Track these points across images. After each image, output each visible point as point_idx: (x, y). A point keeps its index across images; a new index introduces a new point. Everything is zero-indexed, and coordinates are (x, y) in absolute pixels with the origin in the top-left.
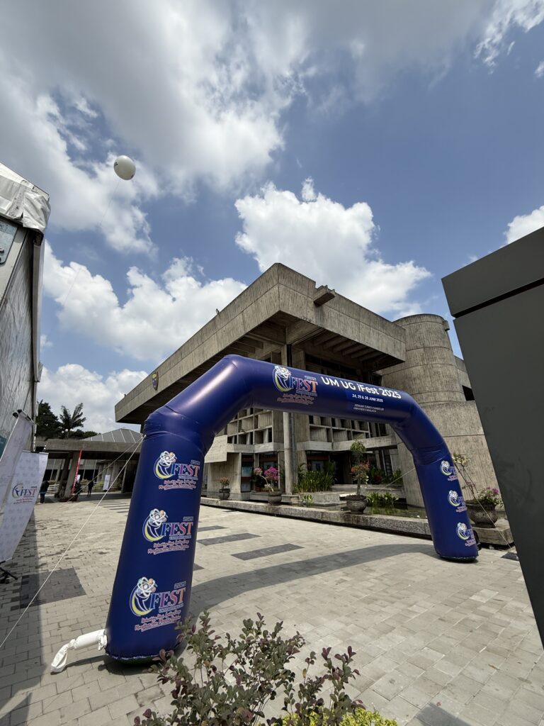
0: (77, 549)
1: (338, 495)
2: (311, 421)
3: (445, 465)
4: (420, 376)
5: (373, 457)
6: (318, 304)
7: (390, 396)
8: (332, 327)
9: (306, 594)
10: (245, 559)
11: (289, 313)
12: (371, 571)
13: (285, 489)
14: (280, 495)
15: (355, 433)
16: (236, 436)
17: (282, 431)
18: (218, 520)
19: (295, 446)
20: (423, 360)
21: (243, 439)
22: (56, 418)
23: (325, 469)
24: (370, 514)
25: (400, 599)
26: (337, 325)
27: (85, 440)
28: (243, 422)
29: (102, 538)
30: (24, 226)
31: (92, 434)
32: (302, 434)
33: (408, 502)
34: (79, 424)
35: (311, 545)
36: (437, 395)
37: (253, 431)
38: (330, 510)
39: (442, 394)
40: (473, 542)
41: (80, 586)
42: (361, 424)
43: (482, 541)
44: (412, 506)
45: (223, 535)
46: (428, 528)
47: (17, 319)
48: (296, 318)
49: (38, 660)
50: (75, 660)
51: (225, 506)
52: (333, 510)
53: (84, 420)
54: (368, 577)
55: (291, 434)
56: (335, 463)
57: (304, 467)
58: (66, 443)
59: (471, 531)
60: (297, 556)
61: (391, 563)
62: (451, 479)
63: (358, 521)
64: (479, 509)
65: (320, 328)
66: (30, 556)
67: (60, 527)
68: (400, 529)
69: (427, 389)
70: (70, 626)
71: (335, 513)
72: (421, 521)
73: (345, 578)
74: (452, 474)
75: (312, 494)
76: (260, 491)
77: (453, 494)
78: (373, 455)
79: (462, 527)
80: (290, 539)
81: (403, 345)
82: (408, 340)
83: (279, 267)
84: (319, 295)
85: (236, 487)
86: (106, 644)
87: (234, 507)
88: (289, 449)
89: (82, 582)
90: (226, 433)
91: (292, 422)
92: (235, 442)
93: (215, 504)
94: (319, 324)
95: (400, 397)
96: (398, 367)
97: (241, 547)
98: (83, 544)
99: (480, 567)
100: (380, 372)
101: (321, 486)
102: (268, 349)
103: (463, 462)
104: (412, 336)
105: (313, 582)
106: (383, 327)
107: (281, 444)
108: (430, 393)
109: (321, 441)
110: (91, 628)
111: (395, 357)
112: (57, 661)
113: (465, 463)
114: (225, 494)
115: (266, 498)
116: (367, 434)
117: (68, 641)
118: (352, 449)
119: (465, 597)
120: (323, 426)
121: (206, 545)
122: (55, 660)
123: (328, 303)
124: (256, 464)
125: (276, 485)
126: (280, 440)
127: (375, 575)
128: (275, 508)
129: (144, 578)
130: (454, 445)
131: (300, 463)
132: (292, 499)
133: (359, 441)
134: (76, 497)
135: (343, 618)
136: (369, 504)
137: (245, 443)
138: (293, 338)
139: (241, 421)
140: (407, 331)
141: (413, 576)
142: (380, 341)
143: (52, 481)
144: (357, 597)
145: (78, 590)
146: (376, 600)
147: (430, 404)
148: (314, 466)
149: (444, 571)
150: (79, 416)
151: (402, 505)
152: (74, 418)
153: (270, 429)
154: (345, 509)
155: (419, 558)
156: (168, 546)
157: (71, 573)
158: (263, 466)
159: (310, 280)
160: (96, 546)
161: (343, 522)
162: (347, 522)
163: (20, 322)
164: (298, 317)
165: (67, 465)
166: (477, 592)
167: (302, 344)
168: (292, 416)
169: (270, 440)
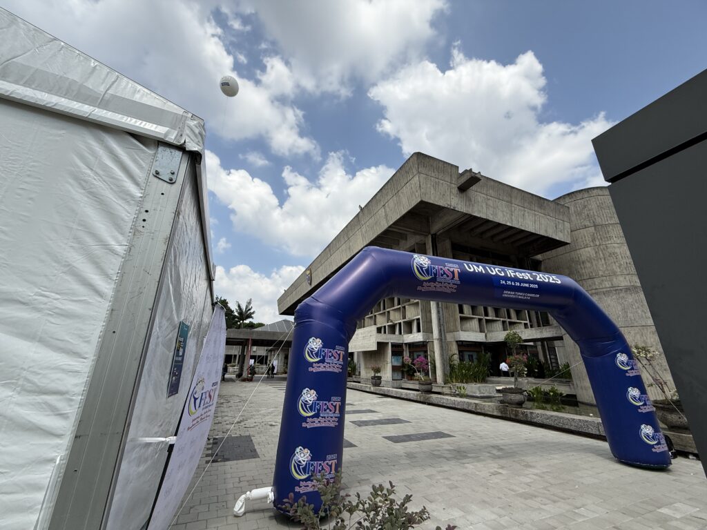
0: (253, 420)
1: (493, 387)
2: (461, 311)
3: (622, 358)
4: (590, 258)
5: (534, 349)
6: (463, 189)
7: (547, 281)
8: (480, 212)
9: (457, 481)
10: (395, 442)
11: (431, 202)
12: (530, 467)
13: (436, 379)
14: (430, 384)
15: (511, 323)
16: (385, 327)
17: (431, 322)
18: (371, 404)
19: (445, 337)
20: (594, 240)
21: (392, 329)
22: (233, 312)
23: (479, 360)
24: (531, 409)
25: (564, 499)
26: (485, 210)
27: (256, 330)
28: (392, 313)
29: (272, 413)
30: (187, 149)
31: (261, 325)
32: (452, 324)
33: (580, 399)
34: (249, 316)
35: (463, 435)
36: (615, 280)
37: (402, 321)
38: (485, 402)
39: (621, 278)
40: (664, 448)
41: (255, 450)
42: (518, 313)
43: (679, 449)
44: (583, 403)
45: (376, 419)
46: (602, 428)
47: (189, 228)
48: (439, 206)
49: (224, 504)
50: (251, 508)
51: (378, 392)
52: (489, 402)
53: (253, 313)
54: (526, 472)
55: (440, 325)
56: (489, 353)
57: (456, 357)
58: (240, 333)
59: (661, 435)
60: (448, 444)
61: (555, 461)
62: (631, 374)
63: (516, 415)
64: (672, 411)
65: (466, 214)
66: (219, 423)
67: (240, 402)
68: (567, 427)
69: (601, 273)
70: (248, 481)
71: (489, 406)
72: (593, 420)
73: (500, 471)
74: (632, 369)
75: (465, 385)
76: (411, 380)
77: (633, 392)
78: (535, 347)
79: (647, 430)
80: (442, 428)
81: (567, 225)
82: (573, 218)
83: (419, 155)
84: (463, 180)
85: (387, 374)
86: (273, 499)
87: (386, 393)
88: (438, 339)
89: (256, 447)
90: (375, 324)
91: (441, 312)
92: (385, 333)
93: (368, 390)
94: (464, 210)
95: (559, 282)
96: (561, 250)
97: (392, 430)
98: (257, 417)
99: (674, 478)
100: (539, 257)
101: (475, 377)
102: (413, 240)
103: (648, 356)
104: (579, 214)
105: (465, 471)
106: (541, 207)
107: (430, 335)
108: (605, 278)
109: (473, 331)
110: (263, 485)
111: (558, 239)
112: (239, 507)
113: (651, 357)
114: (377, 381)
115: (417, 387)
116: (526, 324)
117: (245, 493)
118: (506, 339)
119: (650, 508)
120: (474, 316)
121: (360, 426)
122: (236, 505)
123: (474, 188)
124: (406, 354)
125: (427, 374)
126: (429, 330)
127: (536, 471)
128: (426, 396)
129: (300, 447)
130: (638, 336)
131: (450, 353)
132: (444, 389)
133: (514, 331)
134: (252, 378)
135: (496, 509)
136: (530, 399)
137: (394, 333)
138: (437, 227)
139: (389, 312)
140: (572, 209)
141: (582, 477)
142: (538, 223)
143: (234, 364)
144: (513, 490)
145: (253, 454)
146: (535, 497)
147: (605, 290)
148: (466, 357)
149: (622, 476)
150: (250, 310)
151: (571, 402)
152: (246, 311)
153: (418, 319)
154: (502, 402)
155: (590, 459)
156: (319, 422)
157: (248, 439)
158: (413, 356)
159: (452, 165)
160: (267, 419)
161: (499, 414)
162: (504, 415)
163: (191, 229)
164: (441, 205)
165: (243, 351)
166: (668, 505)
167: (448, 232)
168: (440, 306)
169: (419, 331)
